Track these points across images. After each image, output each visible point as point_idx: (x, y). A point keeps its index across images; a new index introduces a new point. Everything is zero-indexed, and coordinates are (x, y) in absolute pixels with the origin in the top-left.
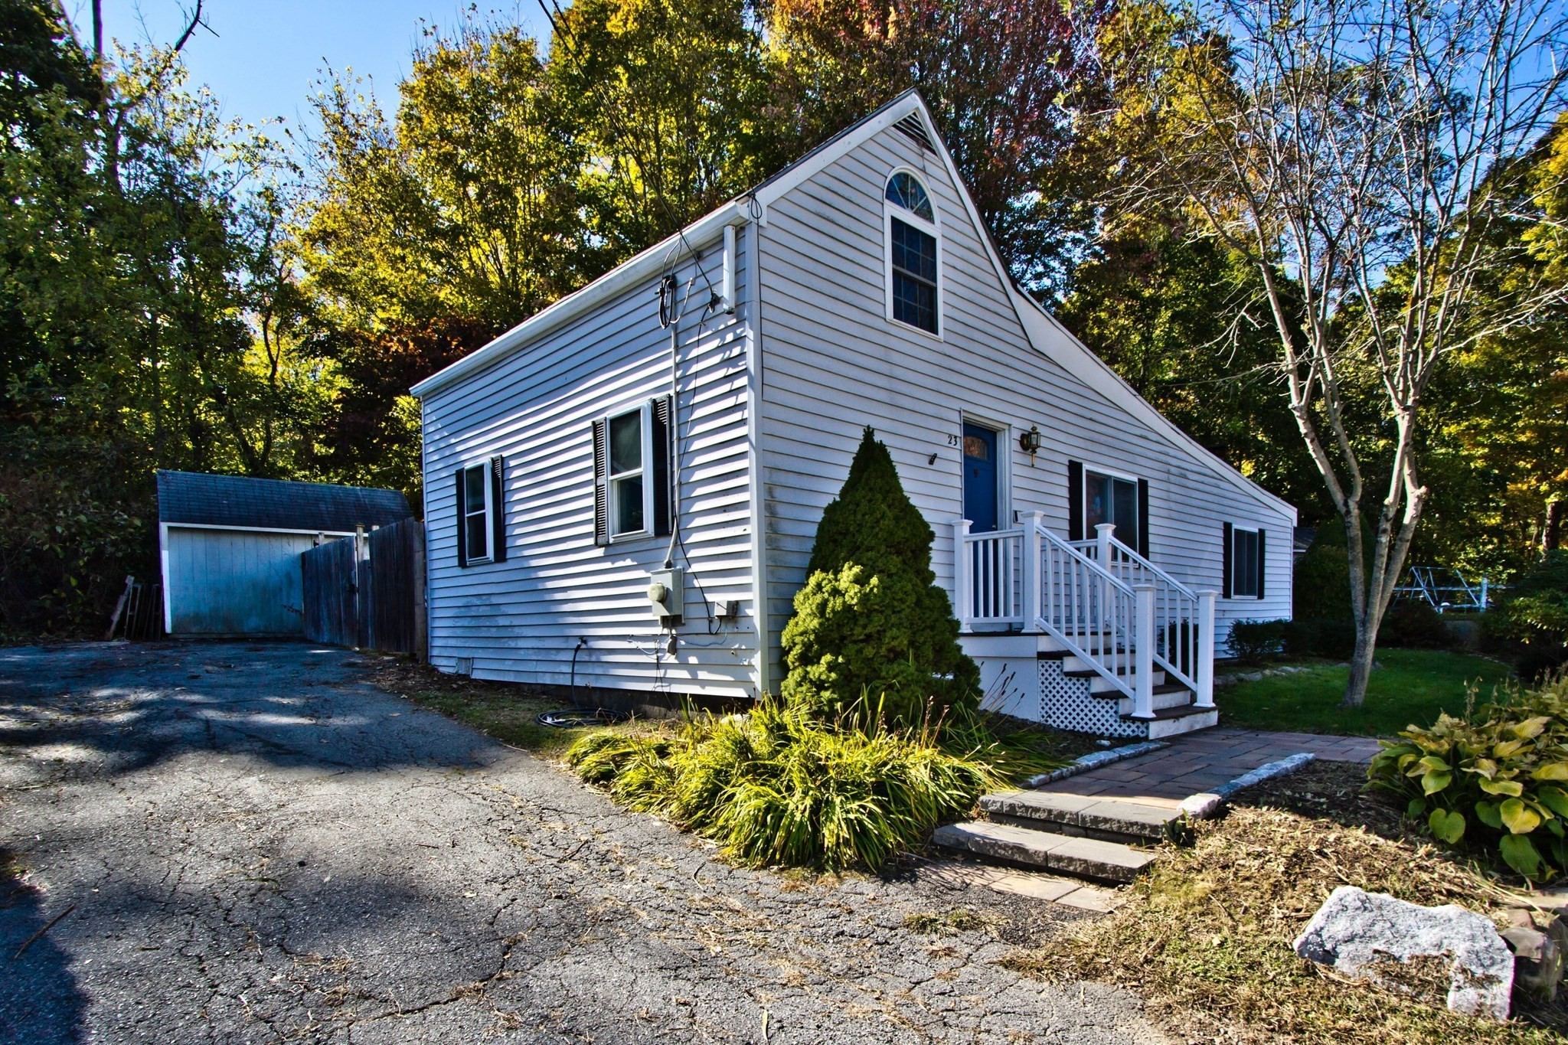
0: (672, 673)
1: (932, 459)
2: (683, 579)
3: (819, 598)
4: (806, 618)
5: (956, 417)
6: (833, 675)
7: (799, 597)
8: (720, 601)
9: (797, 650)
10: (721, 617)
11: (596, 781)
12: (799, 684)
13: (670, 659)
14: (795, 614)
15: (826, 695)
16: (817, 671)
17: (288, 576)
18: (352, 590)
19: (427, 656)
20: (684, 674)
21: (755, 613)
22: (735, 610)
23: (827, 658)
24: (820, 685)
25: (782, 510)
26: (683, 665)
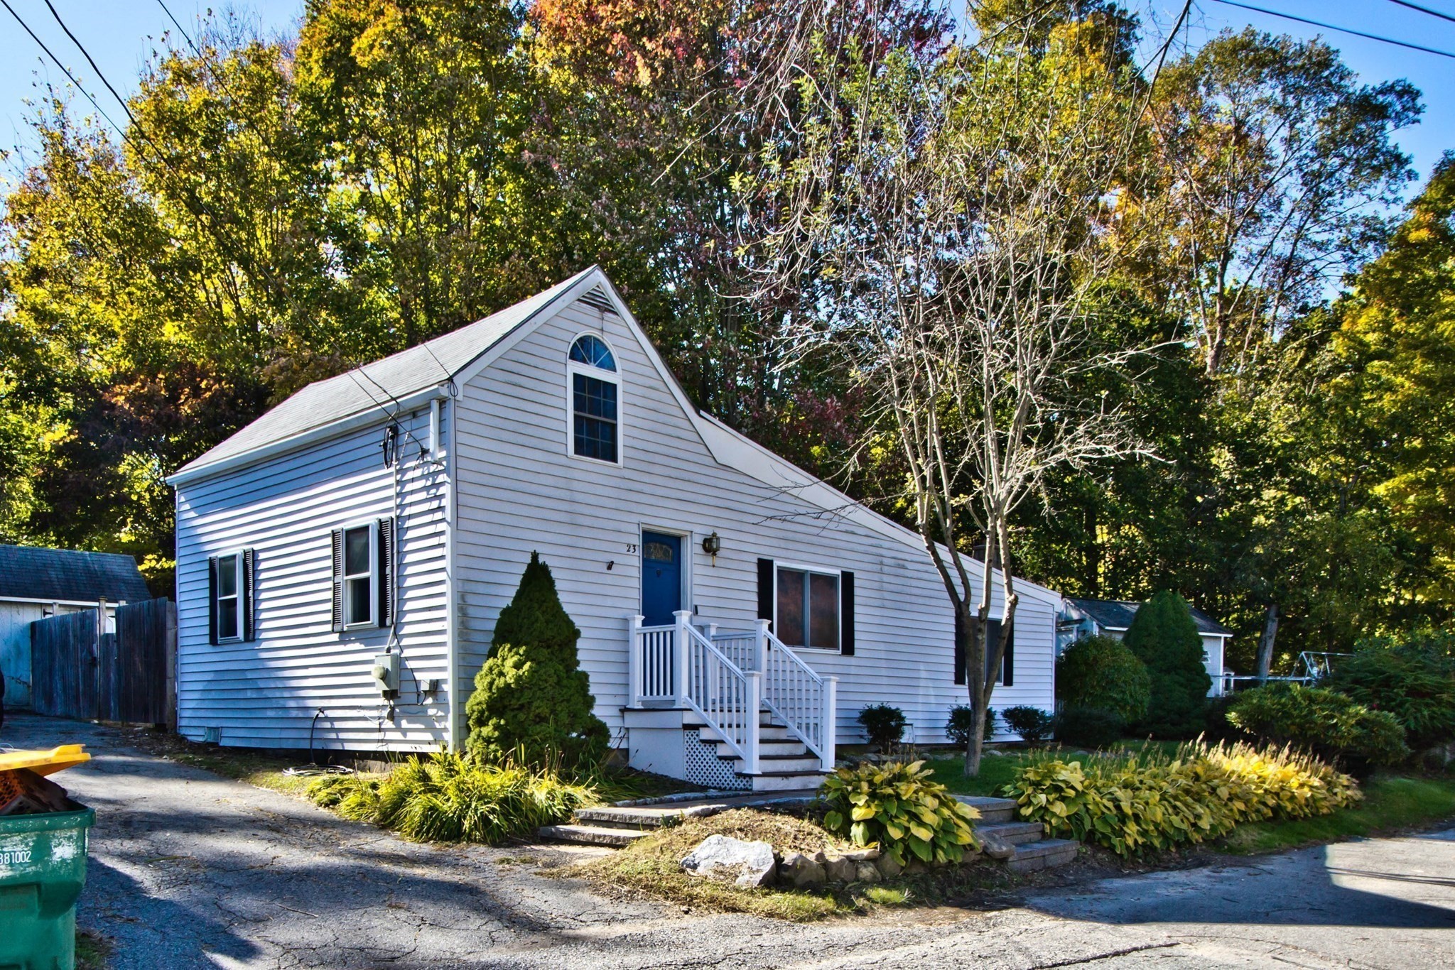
0: (389, 736)
1: (610, 566)
2: (399, 662)
3: (488, 679)
4: (480, 695)
5: (635, 529)
6: (496, 734)
7: (478, 677)
8: (425, 679)
9: (475, 716)
10: (425, 692)
11: (327, 805)
12: (475, 741)
13: (388, 724)
14: (475, 689)
15: (492, 747)
16: (487, 731)
17: (17, 646)
18: (93, 662)
19: (175, 726)
20: (398, 736)
21: (448, 688)
22: (435, 686)
23: (493, 721)
24: (488, 741)
25: (472, 611)
26: (398, 728)
